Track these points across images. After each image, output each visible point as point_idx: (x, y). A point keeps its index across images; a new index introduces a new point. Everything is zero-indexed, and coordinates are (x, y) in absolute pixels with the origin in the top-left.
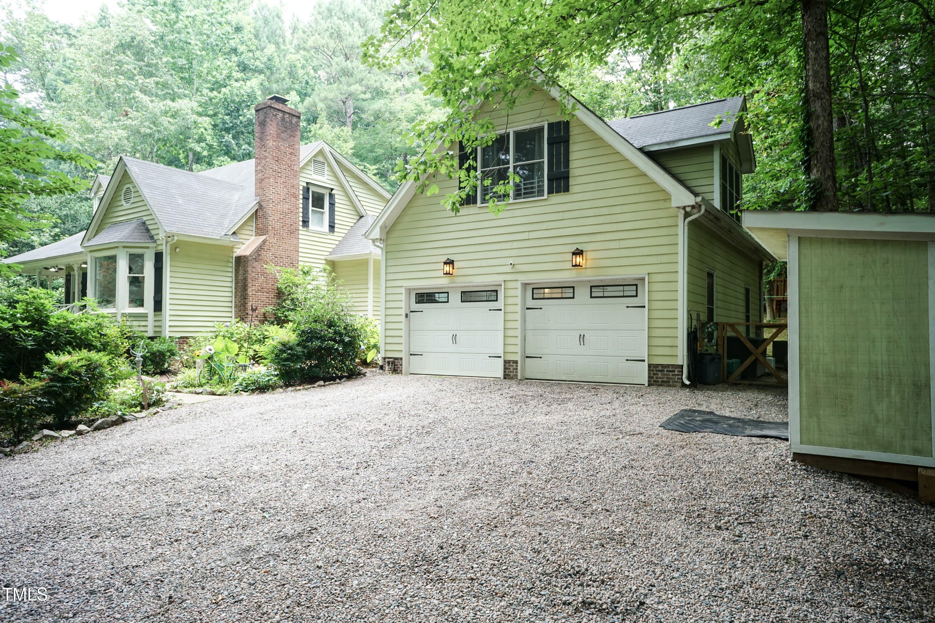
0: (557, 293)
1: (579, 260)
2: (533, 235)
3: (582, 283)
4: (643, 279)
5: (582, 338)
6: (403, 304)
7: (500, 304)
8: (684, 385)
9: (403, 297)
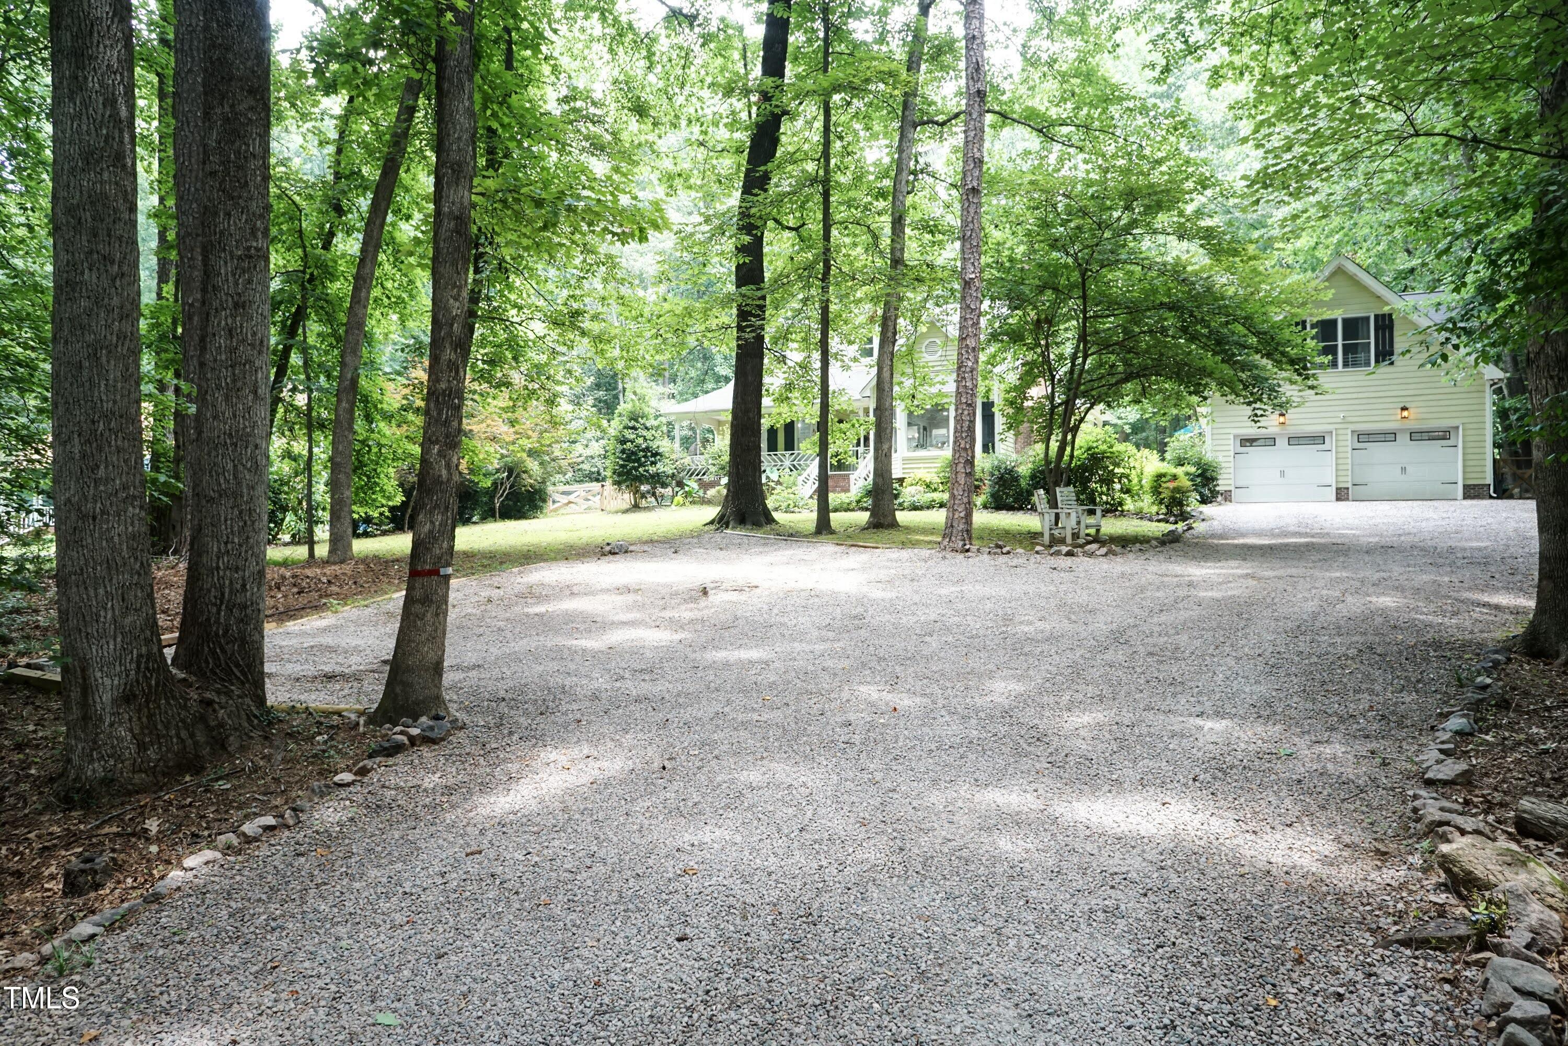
0: (1382, 437)
1: (1405, 413)
2: (1360, 395)
3: (1402, 431)
4: (1457, 428)
5: (1404, 470)
6: (1232, 448)
7: (1326, 446)
8: (1491, 497)
9: (1232, 442)
